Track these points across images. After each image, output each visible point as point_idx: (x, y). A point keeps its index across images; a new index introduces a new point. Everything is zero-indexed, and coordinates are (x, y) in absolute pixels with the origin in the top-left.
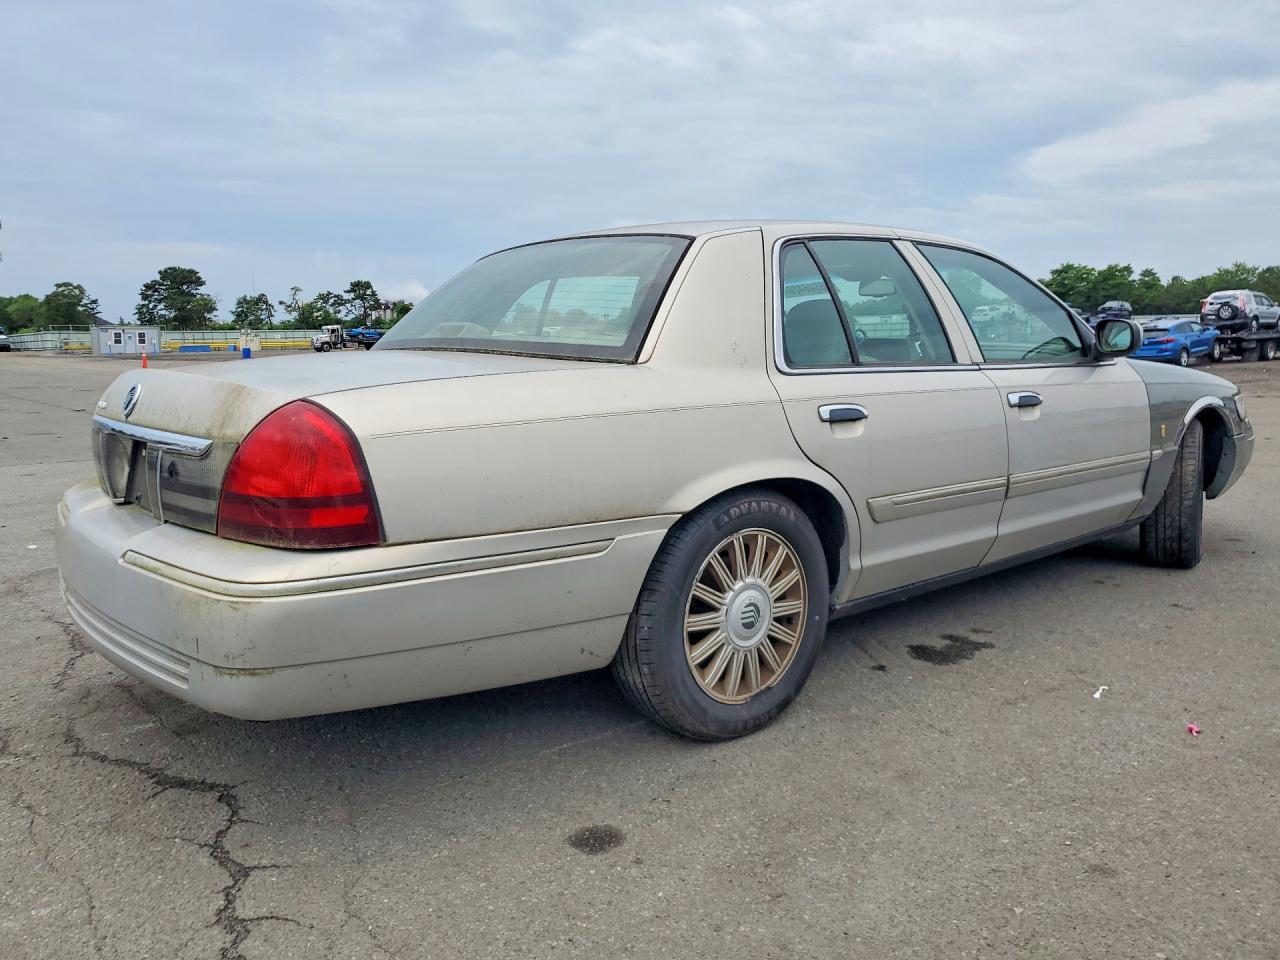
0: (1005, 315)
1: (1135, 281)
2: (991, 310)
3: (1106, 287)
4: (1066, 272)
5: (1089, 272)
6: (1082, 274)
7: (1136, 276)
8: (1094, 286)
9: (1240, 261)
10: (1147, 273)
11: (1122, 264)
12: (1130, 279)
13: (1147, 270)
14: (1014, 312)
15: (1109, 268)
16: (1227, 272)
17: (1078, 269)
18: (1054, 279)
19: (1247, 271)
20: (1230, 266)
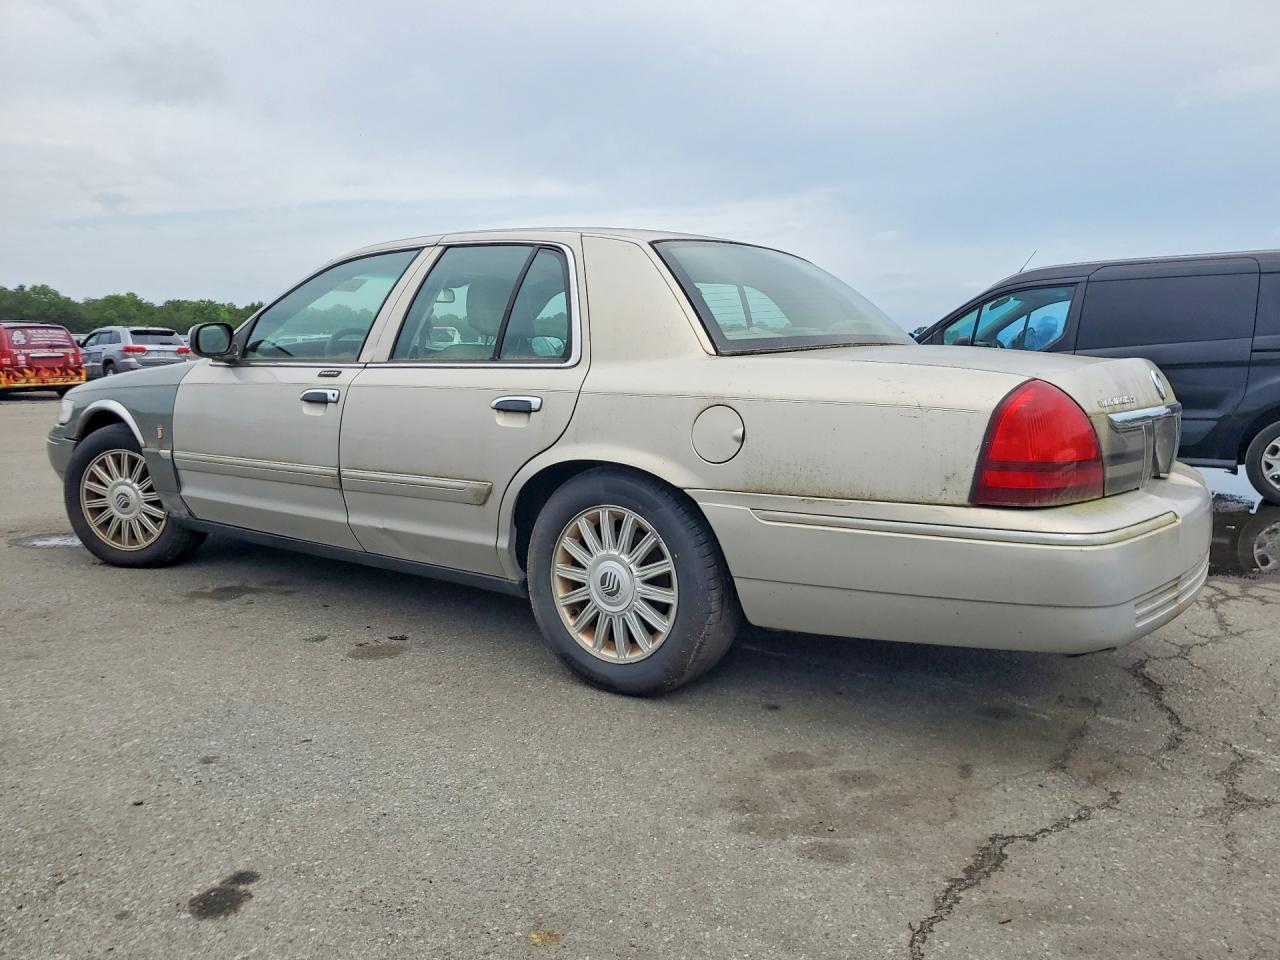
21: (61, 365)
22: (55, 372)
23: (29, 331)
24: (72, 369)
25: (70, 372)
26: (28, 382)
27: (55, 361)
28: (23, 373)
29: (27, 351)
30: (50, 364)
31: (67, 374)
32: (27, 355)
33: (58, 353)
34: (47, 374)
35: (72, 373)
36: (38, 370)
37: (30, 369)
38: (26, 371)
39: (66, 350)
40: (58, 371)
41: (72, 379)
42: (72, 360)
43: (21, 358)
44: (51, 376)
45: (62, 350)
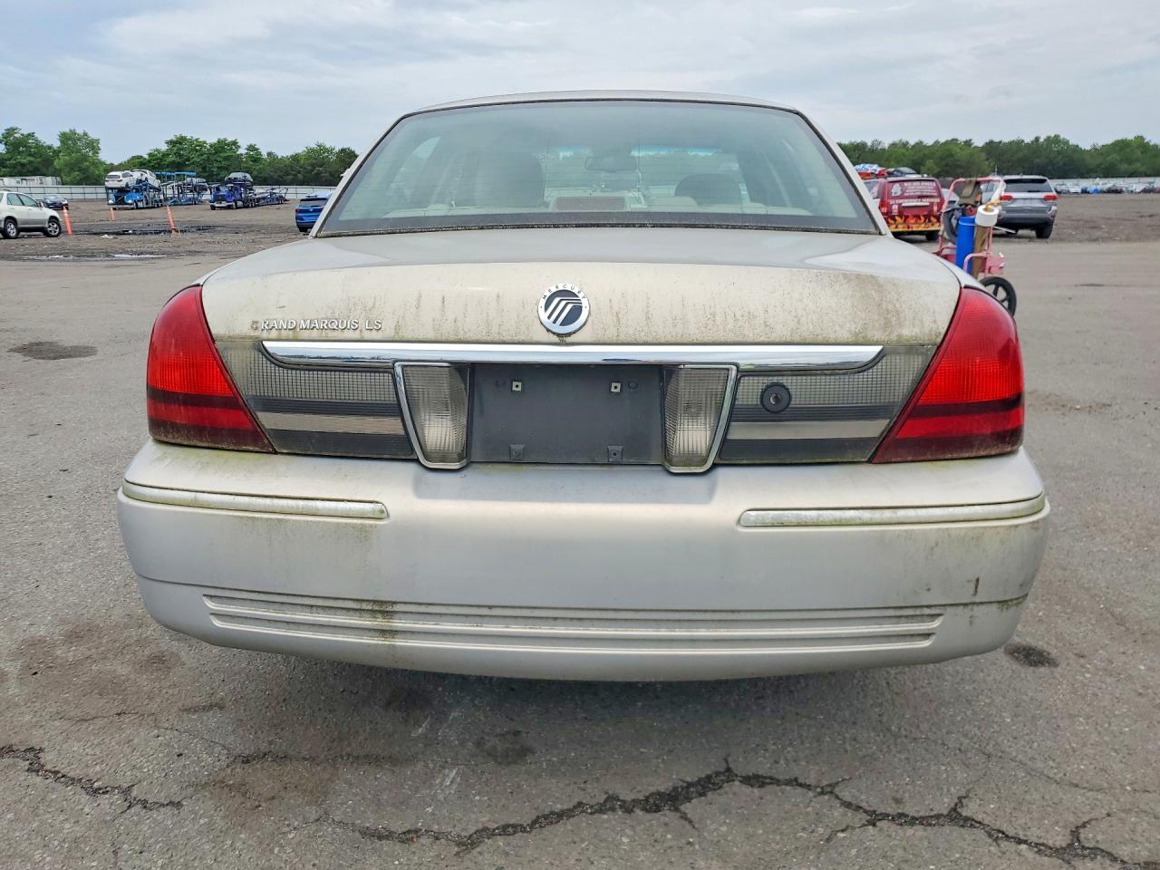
0: (139, 181)
1: (242, 155)
2: (124, 176)
3: (219, 159)
4: (181, 143)
5: (202, 144)
6: (197, 146)
7: (242, 151)
8: (208, 157)
9: (321, 142)
10: (252, 148)
11: (230, 139)
12: (238, 153)
13: (251, 146)
14: (146, 179)
15: (218, 141)
16: (313, 150)
17: (191, 142)
18: (171, 149)
19: (327, 150)
20: (313, 146)
21: (926, 213)
22: (920, 219)
23: (906, 184)
24: (935, 217)
25: (932, 219)
26: (896, 227)
27: (920, 209)
28: (895, 220)
29: (900, 201)
30: (915, 212)
31: (930, 221)
32: (900, 205)
33: (925, 202)
34: (913, 221)
35: (935, 220)
36: (907, 217)
37: (900, 216)
38: (897, 218)
39: (932, 200)
40: (923, 218)
41: (933, 225)
42: (935, 208)
43: (895, 207)
44: (916, 223)
45: (929, 200)
